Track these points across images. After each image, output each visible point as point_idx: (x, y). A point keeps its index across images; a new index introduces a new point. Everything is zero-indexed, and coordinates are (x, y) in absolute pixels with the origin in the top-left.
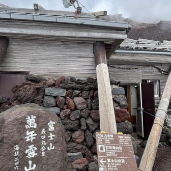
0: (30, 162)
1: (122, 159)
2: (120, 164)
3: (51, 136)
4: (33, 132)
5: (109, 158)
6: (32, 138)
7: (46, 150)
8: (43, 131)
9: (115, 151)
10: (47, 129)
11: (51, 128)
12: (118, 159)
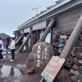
0: (38, 59)
1: (54, 69)
2: (52, 70)
3: (45, 53)
4: (40, 51)
5: (50, 66)
6: (39, 53)
7: (43, 58)
8: (43, 51)
9: (54, 65)
10: (44, 51)
11: (46, 51)
12: (52, 68)
